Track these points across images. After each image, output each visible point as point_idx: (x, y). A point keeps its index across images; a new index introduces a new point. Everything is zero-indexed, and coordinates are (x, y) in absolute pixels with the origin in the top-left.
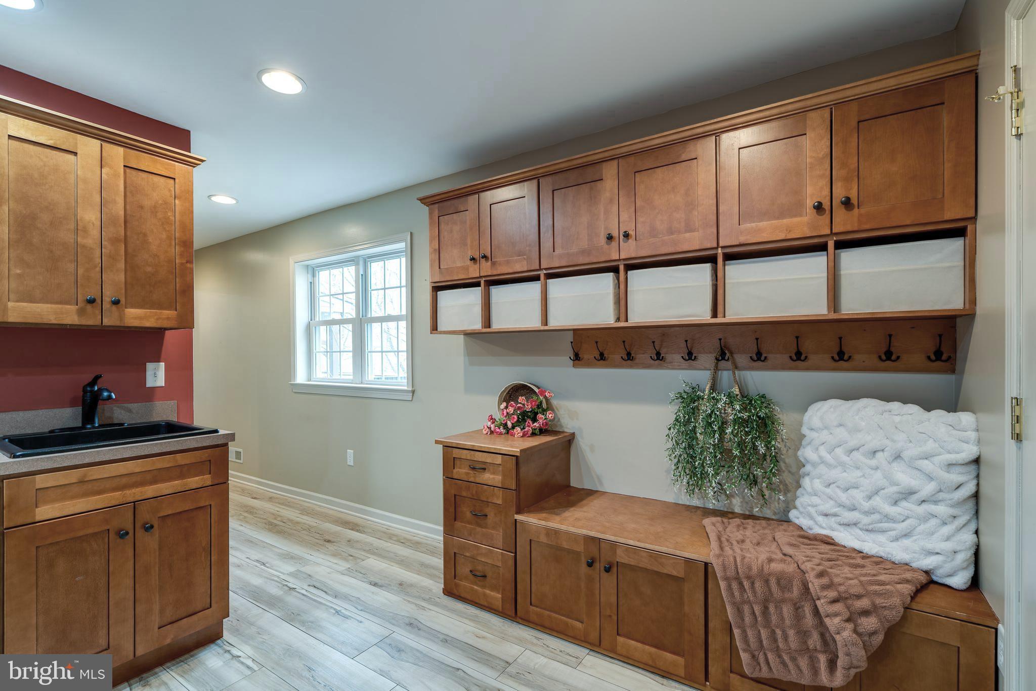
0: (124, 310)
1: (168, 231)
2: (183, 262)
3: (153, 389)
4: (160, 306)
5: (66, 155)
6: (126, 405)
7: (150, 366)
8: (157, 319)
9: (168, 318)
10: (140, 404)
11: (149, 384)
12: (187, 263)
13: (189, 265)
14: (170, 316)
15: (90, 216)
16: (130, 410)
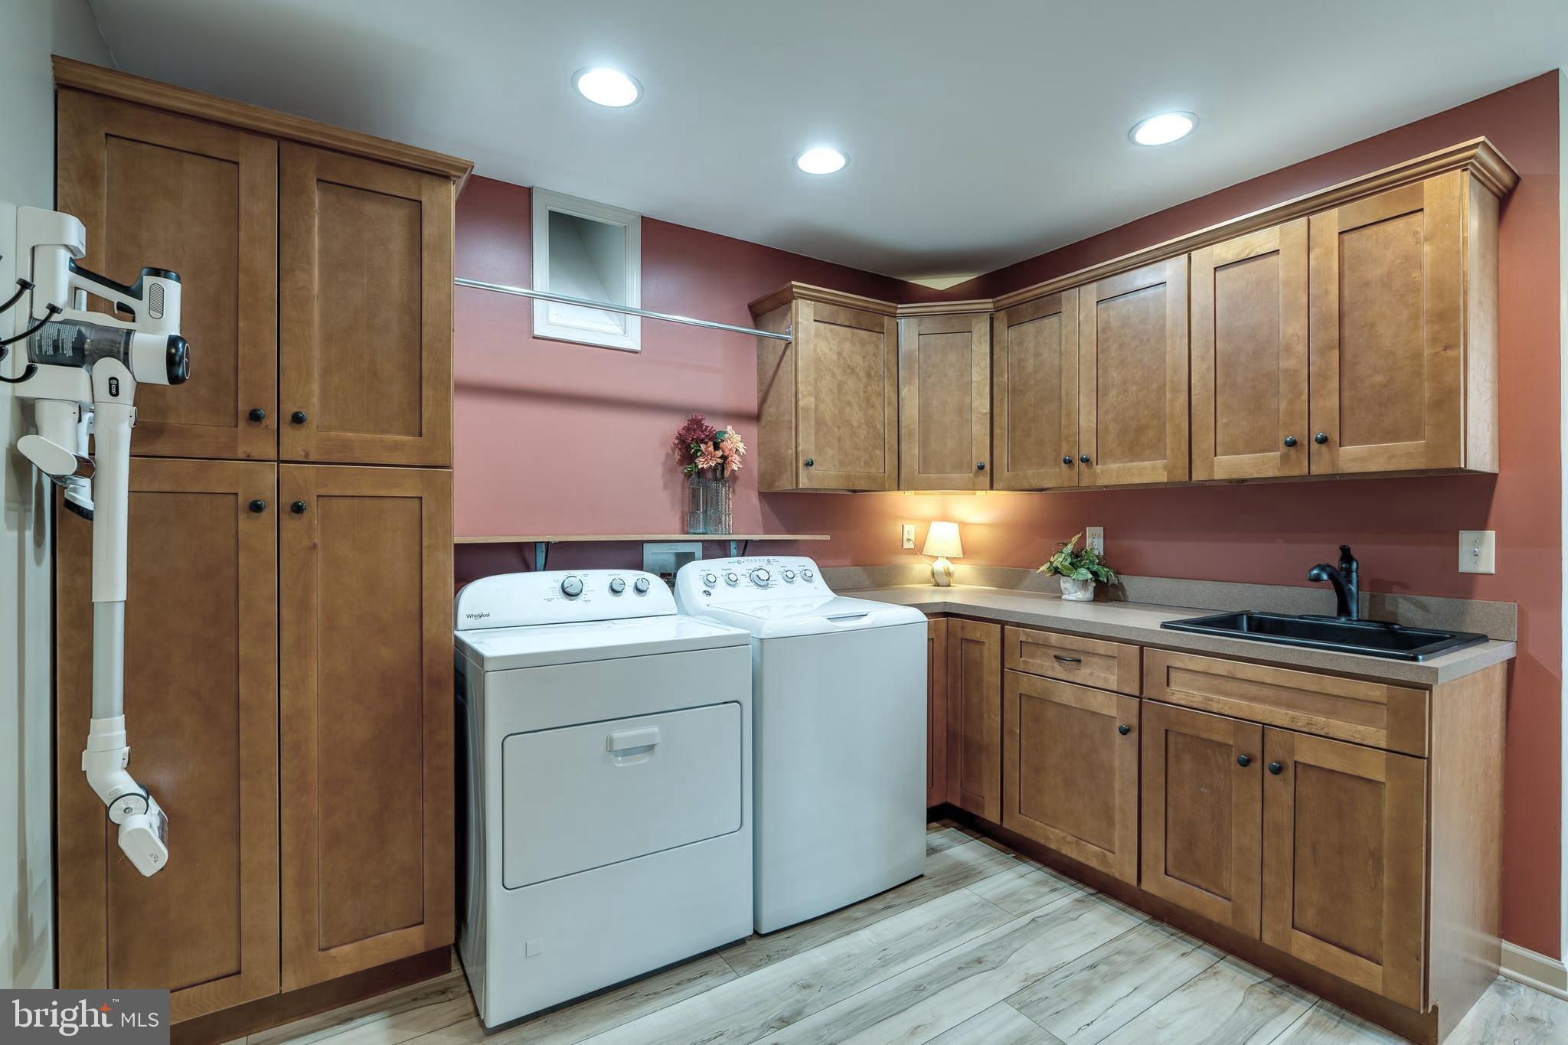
0: (1338, 450)
1: (1412, 304)
2: (1437, 350)
3: (1472, 576)
4: (1395, 435)
5: (1265, 260)
6: (1418, 598)
7: (1466, 537)
8: (1390, 458)
9: (1409, 455)
10: (1441, 599)
11: (1465, 565)
12: (1445, 350)
13: (1450, 353)
14: (1411, 451)
15: (1293, 328)
16: (1425, 607)
